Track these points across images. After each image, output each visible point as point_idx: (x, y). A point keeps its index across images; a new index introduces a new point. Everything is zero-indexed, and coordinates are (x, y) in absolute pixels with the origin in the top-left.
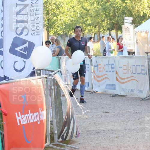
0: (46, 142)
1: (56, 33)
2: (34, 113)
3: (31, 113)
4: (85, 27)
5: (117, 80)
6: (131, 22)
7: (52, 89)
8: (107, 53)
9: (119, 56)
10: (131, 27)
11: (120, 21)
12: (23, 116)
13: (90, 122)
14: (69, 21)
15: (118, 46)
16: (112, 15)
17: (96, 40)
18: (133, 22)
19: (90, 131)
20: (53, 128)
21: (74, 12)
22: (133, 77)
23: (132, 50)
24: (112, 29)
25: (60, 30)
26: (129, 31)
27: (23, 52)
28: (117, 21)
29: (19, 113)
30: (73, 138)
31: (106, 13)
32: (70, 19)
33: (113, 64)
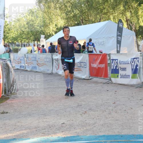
0: (2, 94)
1: (8, 42)
4: (22, 39)
5: (37, 65)
6: (44, 37)
7: (5, 68)
8: (33, 52)
10: (44, 40)
15: (38, 49)
16: (35, 34)
17: (28, 46)
18: (45, 38)
20: (6, 87)
22: (44, 63)
24: (35, 41)
26: (43, 42)
28: (38, 37)
30: (15, 92)
31: (32, 33)
33: (35, 57)
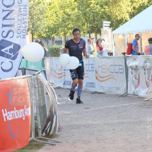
0: (31, 136)
1: (40, 36)
2: (20, 110)
3: (16, 110)
4: (66, 30)
5: (97, 78)
6: (109, 25)
7: (36, 88)
9: (98, 56)
10: (109, 30)
11: (99, 25)
12: (9, 112)
13: (72, 117)
14: (52, 25)
16: (91, 20)
18: (111, 26)
19: (72, 125)
20: (37, 124)
21: (57, 16)
22: (111, 75)
23: (111, 51)
24: (92, 32)
25: (44, 33)
26: (107, 34)
27: (8, 53)
28: (96, 25)
29: (6, 110)
30: (56, 133)
31: (86, 17)
32: (53, 24)
33: (92, 64)
